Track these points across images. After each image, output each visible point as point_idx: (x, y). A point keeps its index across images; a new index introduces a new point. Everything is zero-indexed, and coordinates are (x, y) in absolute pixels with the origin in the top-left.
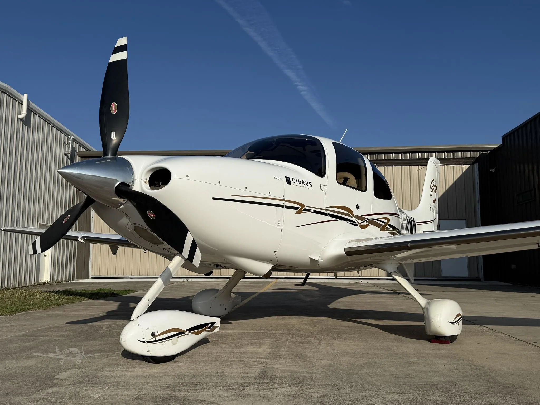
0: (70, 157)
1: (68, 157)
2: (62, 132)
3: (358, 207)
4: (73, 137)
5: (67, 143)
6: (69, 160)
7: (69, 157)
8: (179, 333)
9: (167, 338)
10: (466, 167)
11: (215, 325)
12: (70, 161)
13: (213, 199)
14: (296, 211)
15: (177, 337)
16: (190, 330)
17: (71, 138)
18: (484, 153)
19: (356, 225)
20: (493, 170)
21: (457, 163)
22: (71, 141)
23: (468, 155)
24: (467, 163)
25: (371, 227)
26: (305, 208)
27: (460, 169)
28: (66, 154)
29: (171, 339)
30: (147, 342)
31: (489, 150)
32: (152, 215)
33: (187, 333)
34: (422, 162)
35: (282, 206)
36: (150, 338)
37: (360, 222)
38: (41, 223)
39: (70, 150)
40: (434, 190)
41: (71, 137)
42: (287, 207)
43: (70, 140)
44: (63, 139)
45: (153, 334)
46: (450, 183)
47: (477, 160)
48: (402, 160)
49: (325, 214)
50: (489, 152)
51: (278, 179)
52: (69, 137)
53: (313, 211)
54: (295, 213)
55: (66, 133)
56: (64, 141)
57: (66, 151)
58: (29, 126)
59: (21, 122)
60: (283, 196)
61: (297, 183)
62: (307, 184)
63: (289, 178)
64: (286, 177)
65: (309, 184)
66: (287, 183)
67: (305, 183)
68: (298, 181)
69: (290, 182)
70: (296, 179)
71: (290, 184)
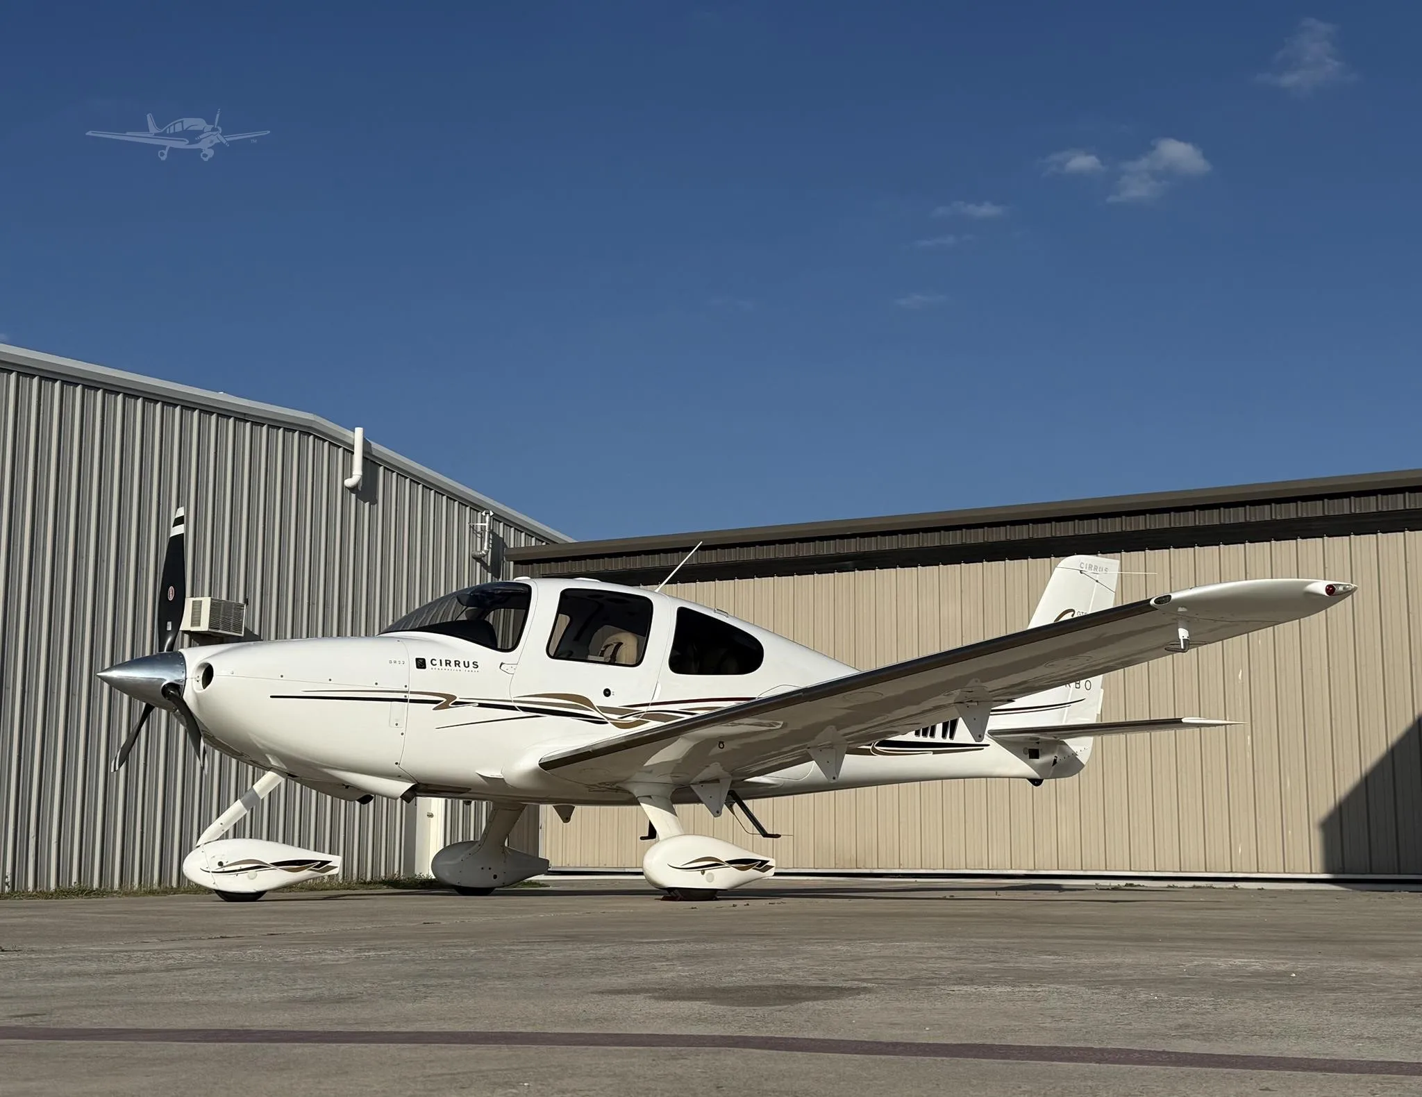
0: (489, 565)
1: (484, 565)
2: (464, 502)
3: (607, 692)
4: (491, 514)
5: (479, 530)
6: (488, 571)
7: (487, 564)
8: (260, 866)
9: (240, 870)
11: (329, 864)
12: (490, 575)
13: (272, 697)
14: (435, 705)
15: (256, 871)
16: (278, 864)
17: (487, 518)
19: (606, 723)
22: (487, 524)
26: (457, 700)
28: (478, 559)
29: (246, 872)
30: (213, 872)
33: (273, 868)
36: (216, 867)
37: (616, 716)
39: (485, 548)
41: (486, 514)
42: (414, 701)
43: (485, 522)
44: (468, 521)
45: (221, 864)
49: (513, 708)
51: (398, 662)
52: (484, 514)
53: (477, 705)
54: (434, 709)
55: (475, 505)
56: (472, 524)
57: (479, 549)
58: (374, 502)
59: (353, 496)
60: (406, 686)
61: (441, 665)
62: (467, 665)
63: (424, 660)
64: (417, 659)
65: (471, 665)
66: (418, 667)
67: (462, 664)
68: (444, 663)
69: (425, 665)
70: (441, 660)
71: (425, 668)
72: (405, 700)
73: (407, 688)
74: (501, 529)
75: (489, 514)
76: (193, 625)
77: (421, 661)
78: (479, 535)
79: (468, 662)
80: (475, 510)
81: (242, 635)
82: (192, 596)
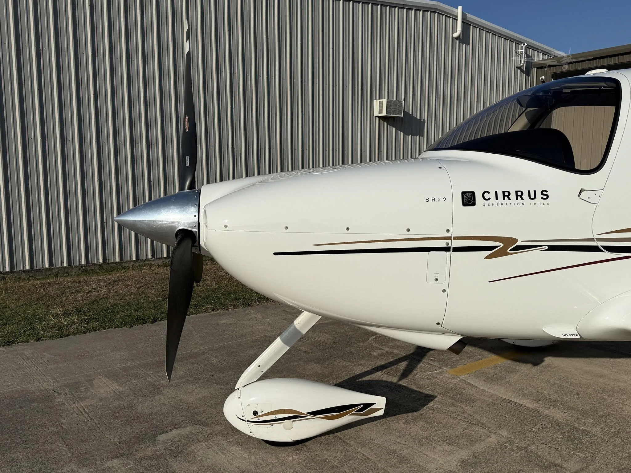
0: (524, 70)
1: (522, 70)
2: (512, 40)
4: (526, 45)
5: (520, 54)
8: (296, 416)
9: (276, 420)
11: (373, 407)
12: (524, 75)
13: (276, 254)
14: (488, 253)
15: (293, 421)
16: (314, 413)
17: (524, 47)
22: (523, 50)
26: (519, 243)
28: (519, 68)
29: (283, 423)
30: (248, 421)
33: (309, 417)
36: (251, 417)
39: (523, 62)
41: (523, 45)
42: (456, 249)
43: (523, 49)
44: (514, 49)
45: (255, 413)
51: (437, 200)
52: (522, 45)
53: (547, 248)
54: (486, 258)
55: (518, 41)
56: (516, 51)
57: (519, 63)
58: (468, 44)
59: (458, 41)
60: (448, 231)
61: (497, 199)
62: (532, 196)
63: (473, 193)
64: (464, 193)
65: (539, 195)
66: (464, 204)
67: (525, 196)
68: (500, 195)
69: (474, 200)
70: (496, 192)
71: (474, 204)
72: (447, 249)
73: (450, 233)
74: (530, 52)
75: (525, 45)
76: (379, 113)
77: (469, 195)
78: (519, 56)
79: (535, 192)
80: (518, 44)
81: (402, 116)
82: (380, 99)
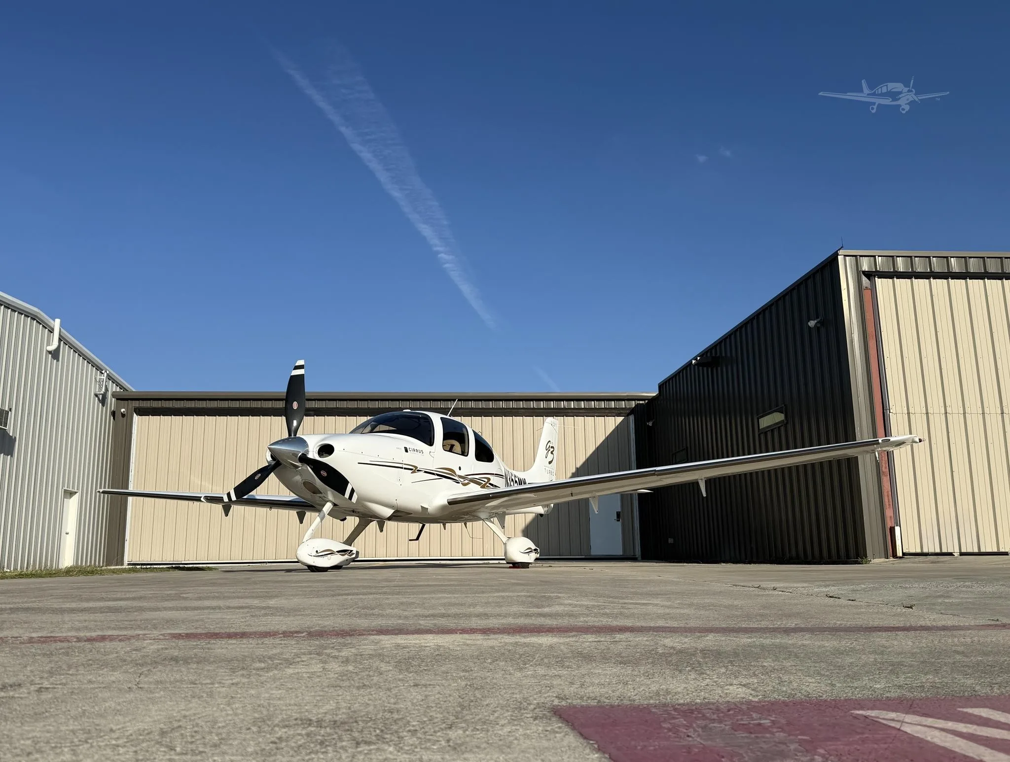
0: (101, 399)
1: (99, 399)
2: (93, 365)
3: (460, 469)
4: (107, 372)
5: (99, 381)
6: (100, 402)
8: (332, 553)
9: (325, 555)
10: (620, 419)
12: (100, 404)
13: (358, 463)
14: (411, 471)
15: (331, 556)
16: (338, 552)
17: (105, 374)
18: (641, 402)
19: (459, 483)
20: (650, 424)
21: (609, 414)
22: (104, 378)
23: (623, 404)
24: (622, 415)
25: (472, 484)
26: (418, 469)
27: (612, 423)
28: (97, 396)
29: (327, 557)
30: (314, 556)
31: (646, 399)
32: (324, 474)
33: (337, 554)
34: (568, 413)
35: (402, 468)
37: (462, 480)
38: (66, 488)
39: (104, 390)
40: (550, 452)
41: (105, 372)
42: (405, 469)
43: (104, 376)
45: (317, 552)
46: (601, 439)
47: (632, 411)
48: (544, 409)
49: (433, 474)
50: (646, 401)
51: (399, 449)
53: (424, 472)
54: (411, 473)
56: (95, 377)
57: (97, 391)
58: (58, 361)
59: (50, 356)
63: (407, 449)
64: (405, 448)
65: (421, 451)
67: (419, 451)
68: (413, 451)
70: (412, 448)
71: (407, 452)
73: (402, 462)
80: (97, 369)
